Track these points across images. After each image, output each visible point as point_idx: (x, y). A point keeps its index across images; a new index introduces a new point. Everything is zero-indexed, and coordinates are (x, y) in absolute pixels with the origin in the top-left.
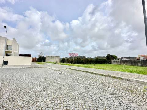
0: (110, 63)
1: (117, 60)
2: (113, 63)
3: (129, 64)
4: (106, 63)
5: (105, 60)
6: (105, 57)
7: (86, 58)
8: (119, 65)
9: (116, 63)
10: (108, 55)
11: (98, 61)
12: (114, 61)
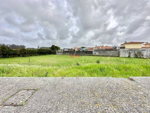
0: (55, 53)
1: (60, 51)
2: (57, 53)
3: (69, 54)
4: (51, 54)
5: (49, 50)
6: (50, 48)
7: (26, 48)
8: (61, 56)
9: (59, 54)
10: (53, 45)
11: (42, 52)
12: (58, 52)
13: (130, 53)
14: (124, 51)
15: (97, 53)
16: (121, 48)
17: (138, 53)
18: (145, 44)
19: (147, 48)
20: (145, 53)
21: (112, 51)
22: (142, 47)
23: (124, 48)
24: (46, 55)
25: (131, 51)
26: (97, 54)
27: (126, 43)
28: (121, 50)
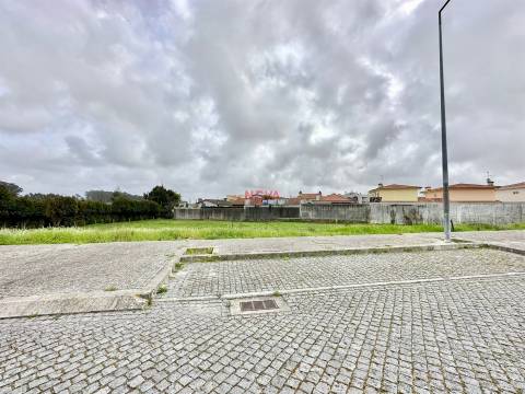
13: (393, 214)
14: (379, 208)
15: (310, 214)
16: (372, 200)
17: (411, 212)
18: (423, 190)
19: (429, 201)
20: (426, 214)
21: (350, 209)
22: (419, 198)
23: (379, 200)
24: (139, 219)
25: (395, 209)
26: (312, 215)
27: (382, 188)
28: (373, 206)
